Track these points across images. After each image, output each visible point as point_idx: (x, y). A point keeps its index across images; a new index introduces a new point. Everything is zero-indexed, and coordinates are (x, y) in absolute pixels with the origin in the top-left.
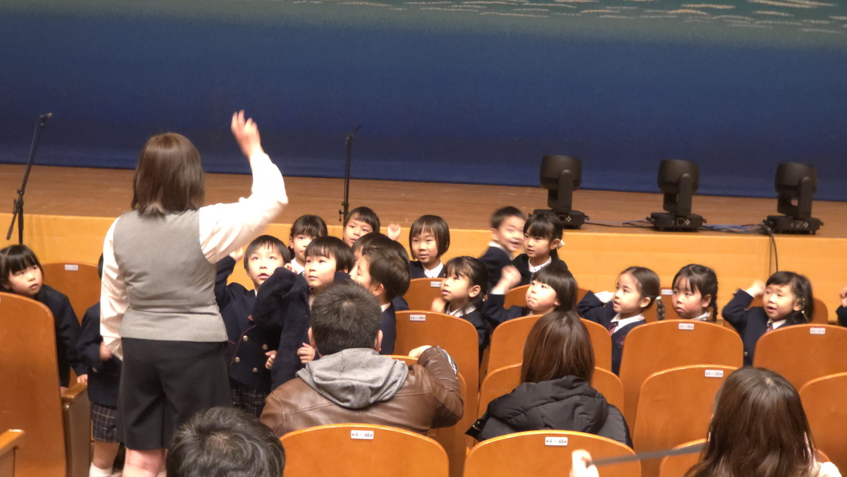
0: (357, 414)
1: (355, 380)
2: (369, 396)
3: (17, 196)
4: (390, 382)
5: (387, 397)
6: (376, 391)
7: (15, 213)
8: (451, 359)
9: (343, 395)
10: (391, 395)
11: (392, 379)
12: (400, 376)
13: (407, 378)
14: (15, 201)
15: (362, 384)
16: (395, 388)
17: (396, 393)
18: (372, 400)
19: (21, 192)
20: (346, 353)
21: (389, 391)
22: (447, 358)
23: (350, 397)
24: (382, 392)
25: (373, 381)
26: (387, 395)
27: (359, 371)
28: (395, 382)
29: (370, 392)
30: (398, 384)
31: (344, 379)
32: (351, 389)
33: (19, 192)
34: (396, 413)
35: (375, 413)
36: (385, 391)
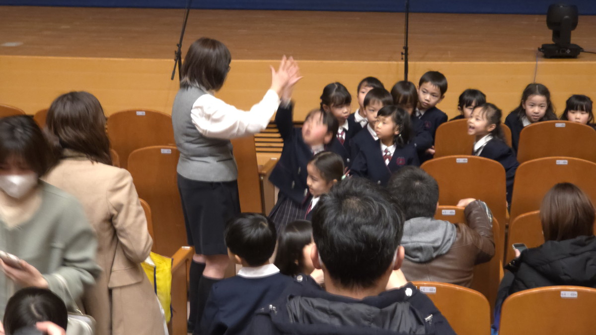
0: (424, 266)
1: (422, 242)
2: (432, 252)
3: (176, 49)
4: (445, 241)
5: (444, 252)
6: (436, 249)
7: (176, 60)
8: (489, 210)
9: (414, 253)
10: (447, 250)
11: (447, 238)
12: (452, 235)
13: (457, 236)
14: (176, 52)
15: (427, 244)
16: (449, 245)
17: (451, 247)
18: (434, 255)
19: (180, 45)
20: (414, 222)
21: (445, 247)
22: (485, 209)
23: (419, 254)
24: (440, 248)
25: (434, 242)
26: (444, 250)
27: (423, 234)
28: (449, 240)
29: (433, 250)
30: (451, 242)
31: (414, 242)
32: (420, 249)
33: (178, 45)
34: (451, 262)
35: (437, 264)
36: (443, 247)
